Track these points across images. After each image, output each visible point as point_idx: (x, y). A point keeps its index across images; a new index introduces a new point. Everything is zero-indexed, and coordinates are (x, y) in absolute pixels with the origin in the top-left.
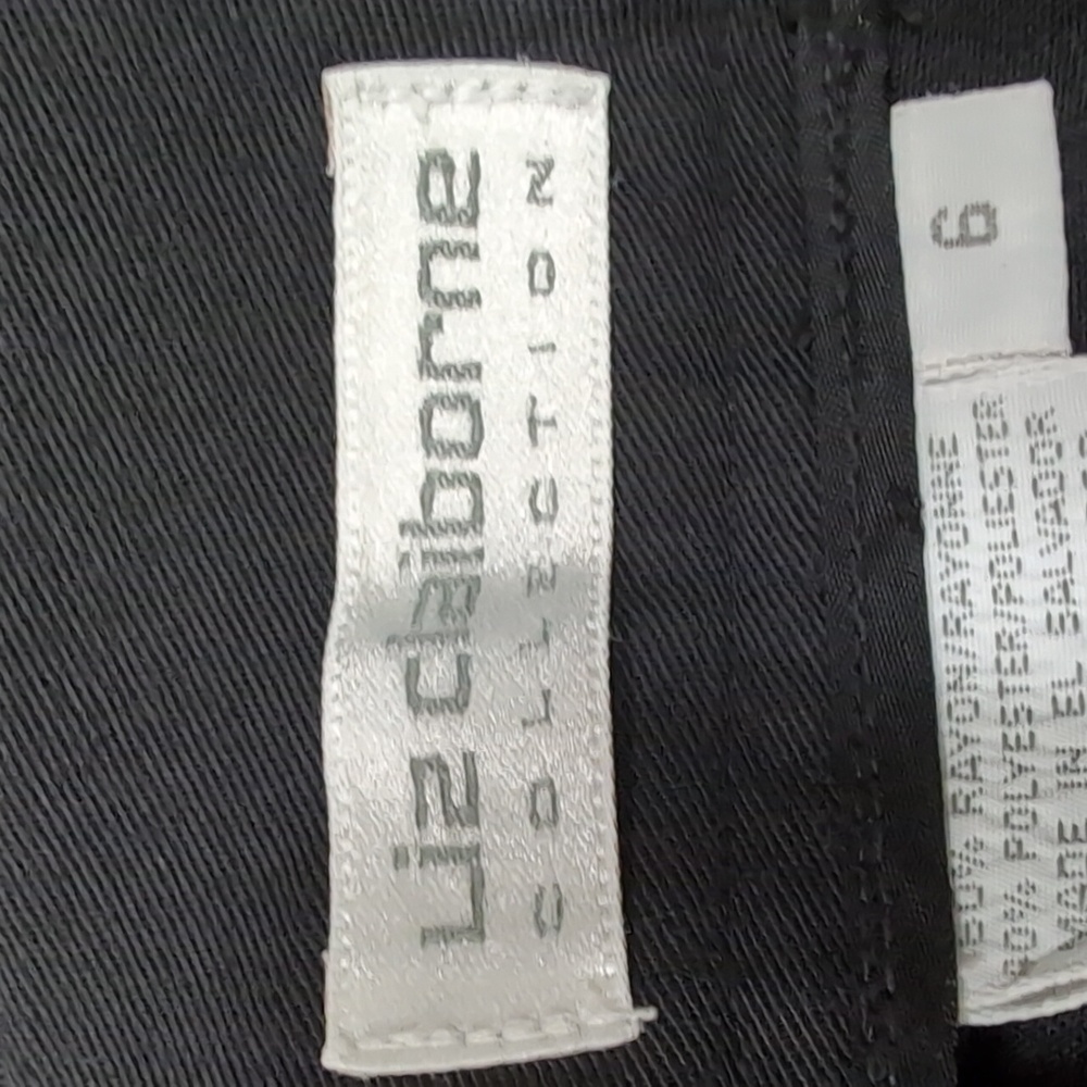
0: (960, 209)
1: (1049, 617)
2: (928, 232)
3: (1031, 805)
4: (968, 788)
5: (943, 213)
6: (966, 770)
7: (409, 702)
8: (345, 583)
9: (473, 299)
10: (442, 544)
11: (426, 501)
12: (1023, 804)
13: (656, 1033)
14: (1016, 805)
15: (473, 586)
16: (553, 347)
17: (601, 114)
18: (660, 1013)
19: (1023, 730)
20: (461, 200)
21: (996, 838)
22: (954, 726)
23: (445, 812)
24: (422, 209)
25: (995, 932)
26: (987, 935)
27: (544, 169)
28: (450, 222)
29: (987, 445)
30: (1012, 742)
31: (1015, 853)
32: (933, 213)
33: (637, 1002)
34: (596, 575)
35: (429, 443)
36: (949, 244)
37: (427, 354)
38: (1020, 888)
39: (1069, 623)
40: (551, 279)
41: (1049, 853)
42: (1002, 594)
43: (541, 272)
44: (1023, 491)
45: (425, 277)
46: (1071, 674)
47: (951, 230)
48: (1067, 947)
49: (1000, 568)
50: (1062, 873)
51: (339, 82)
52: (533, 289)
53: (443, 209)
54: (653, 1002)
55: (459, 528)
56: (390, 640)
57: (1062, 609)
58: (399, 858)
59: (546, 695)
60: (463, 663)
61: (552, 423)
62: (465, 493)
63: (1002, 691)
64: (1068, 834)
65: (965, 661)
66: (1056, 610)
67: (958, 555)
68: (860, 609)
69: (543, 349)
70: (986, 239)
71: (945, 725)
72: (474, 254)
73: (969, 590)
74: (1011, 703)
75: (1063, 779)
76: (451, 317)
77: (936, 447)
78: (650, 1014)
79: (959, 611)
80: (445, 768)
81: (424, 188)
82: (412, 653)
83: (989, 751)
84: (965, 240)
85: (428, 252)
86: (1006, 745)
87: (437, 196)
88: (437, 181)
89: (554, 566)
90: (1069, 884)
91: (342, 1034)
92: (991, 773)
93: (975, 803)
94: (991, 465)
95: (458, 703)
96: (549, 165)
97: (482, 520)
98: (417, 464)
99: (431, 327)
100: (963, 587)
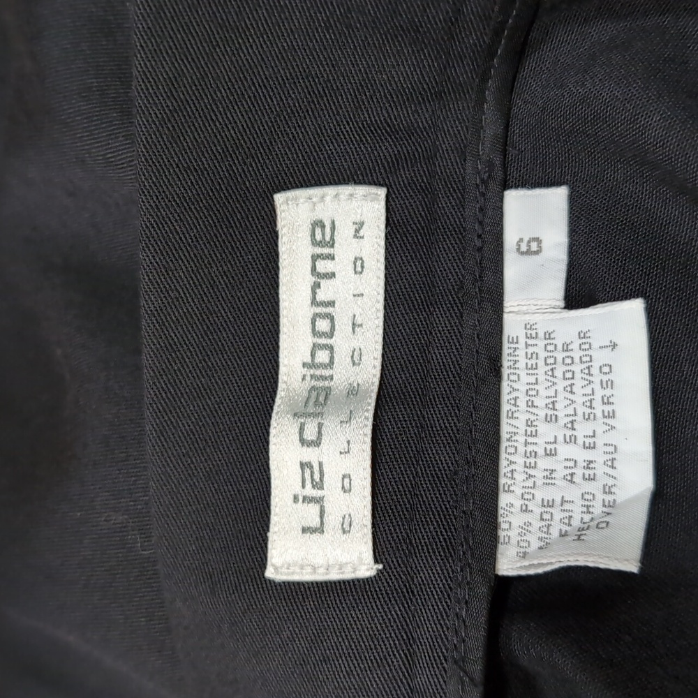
0: (528, 239)
1: (547, 415)
2: (515, 247)
3: (532, 491)
4: (510, 482)
5: (521, 240)
6: (509, 475)
7: (300, 440)
8: (281, 386)
9: (333, 275)
10: (318, 372)
11: (313, 355)
12: (530, 490)
13: (382, 573)
14: (527, 491)
15: (328, 391)
16: (362, 295)
17: (383, 203)
18: (384, 566)
19: (532, 460)
20: (328, 238)
21: (518, 503)
22: (508, 456)
23: (312, 483)
24: (312, 242)
25: (514, 540)
26: (511, 541)
27: (359, 226)
28: (323, 246)
29: (530, 342)
30: (528, 465)
31: (525, 510)
32: (518, 240)
33: (376, 561)
34: (372, 391)
35: (315, 332)
36: (522, 253)
37: (314, 298)
38: (525, 524)
39: (554, 417)
40: (362, 267)
41: (537, 511)
42: (530, 403)
43: (359, 265)
44: (541, 363)
45: (314, 268)
46: (553, 440)
47: (524, 248)
48: (541, 548)
49: (531, 393)
50: (542, 519)
51: (279, 198)
52: (356, 273)
53: (321, 242)
54: (382, 562)
55: (324, 366)
56: (295, 415)
57: (551, 412)
58: (296, 498)
59: (348, 442)
60: (320, 426)
61: (361, 325)
62: (327, 352)
63: (526, 443)
64: (546, 504)
65: (514, 430)
66: (550, 412)
67: (515, 386)
68: (474, 408)
69: (358, 295)
70: (537, 253)
71: (503, 456)
72: (333, 258)
73: (518, 400)
74: (530, 448)
75: (545, 481)
76: (323, 283)
77: (511, 340)
78: (381, 567)
79: (514, 409)
80: (312, 467)
81: (313, 235)
82: (302, 421)
83: (519, 468)
84: (529, 252)
85: (315, 258)
86: (526, 467)
87: (318, 237)
88: (318, 231)
89: (358, 385)
90: (544, 523)
91: (273, 565)
92: (519, 477)
93: (511, 488)
94: (530, 350)
95: (317, 443)
96: (362, 224)
97: (333, 363)
98: (310, 340)
99: (316, 286)
100: (516, 399)
